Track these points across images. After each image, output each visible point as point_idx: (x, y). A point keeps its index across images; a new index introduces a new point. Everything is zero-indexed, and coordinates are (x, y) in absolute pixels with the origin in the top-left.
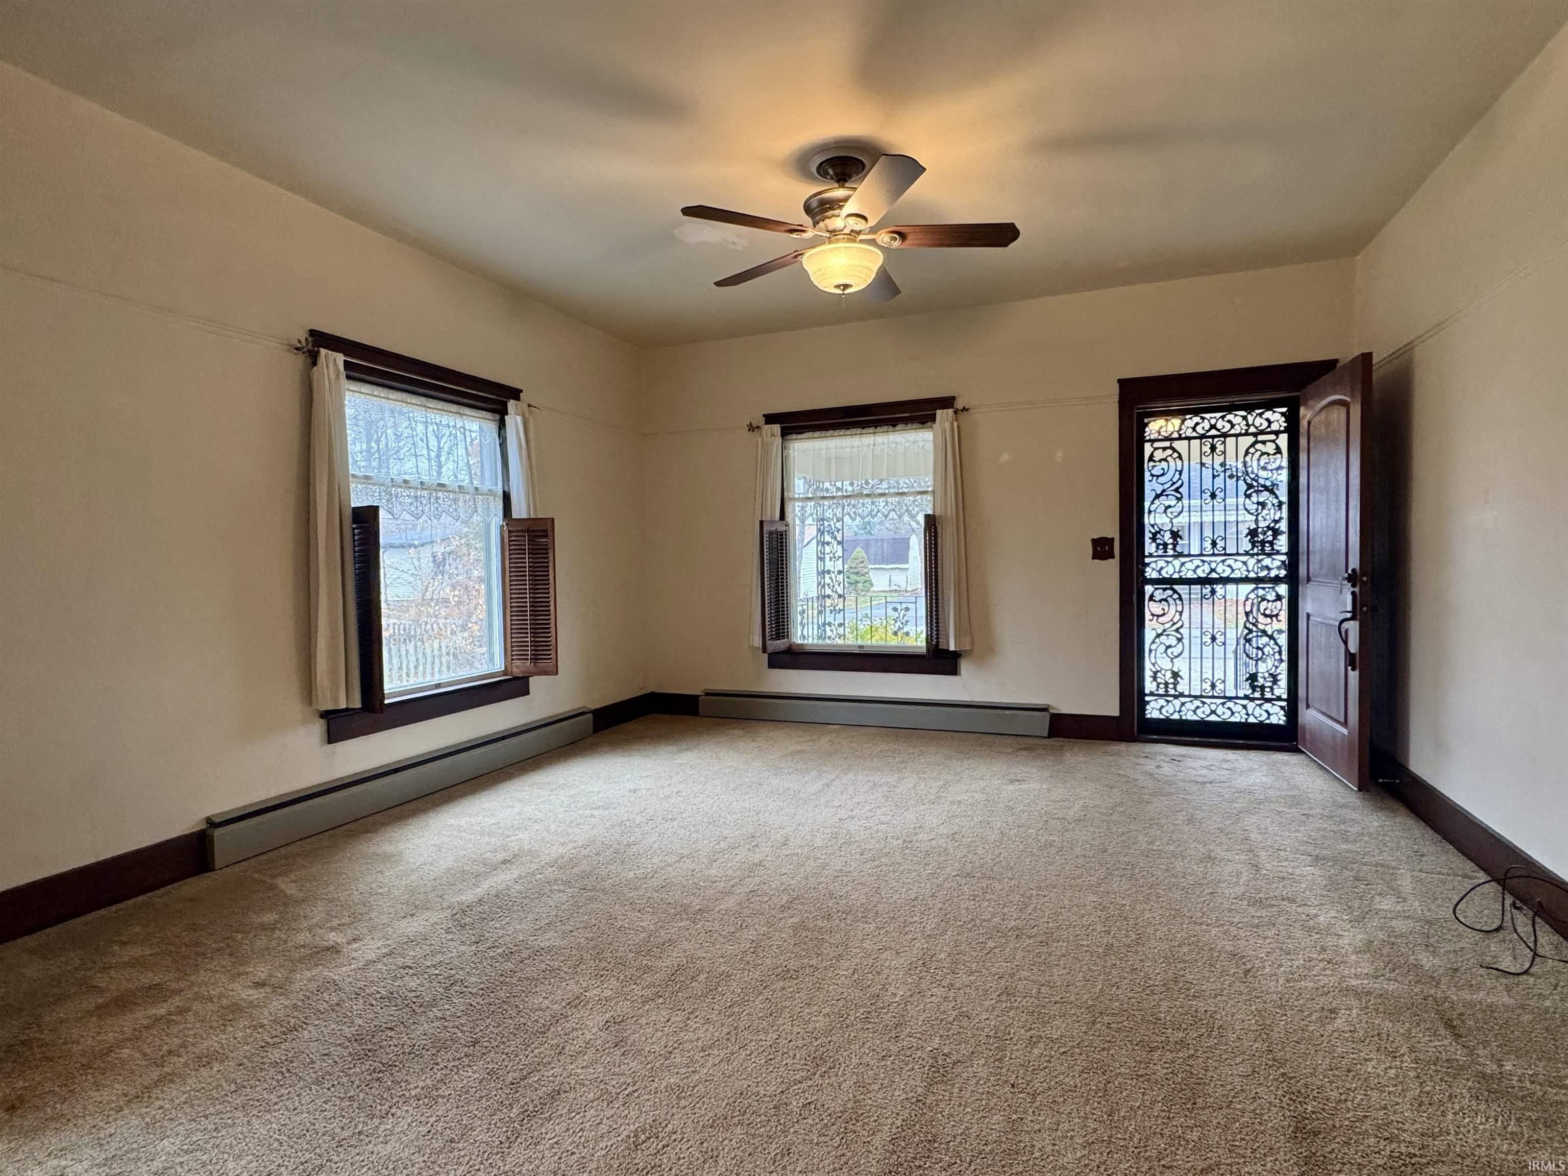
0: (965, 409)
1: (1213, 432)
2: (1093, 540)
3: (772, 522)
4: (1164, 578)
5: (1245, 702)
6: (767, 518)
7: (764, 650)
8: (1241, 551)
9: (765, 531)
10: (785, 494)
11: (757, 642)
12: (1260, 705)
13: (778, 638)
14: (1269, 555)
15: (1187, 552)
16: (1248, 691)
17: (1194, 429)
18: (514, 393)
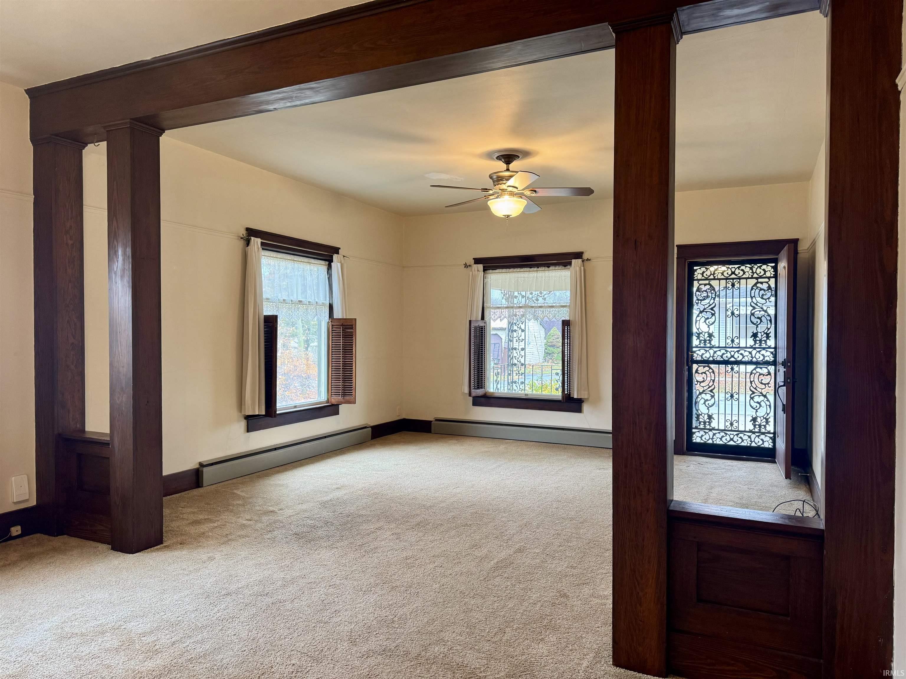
0: (588, 260)
1: (733, 276)
3: (477, 321)
4: (704, 360)
5: (749, 434)
6: (473, 319)
7: (470, 395)
8: (748, 346)
9: (472, 327)
10: (485, 304)
11: (466, 391)
12: (758, 436)
13: (478, 388)
14: (764, 349)
15: (717, 345)
16: (752, 427)
17: (722, 274)
18: (336, 250)
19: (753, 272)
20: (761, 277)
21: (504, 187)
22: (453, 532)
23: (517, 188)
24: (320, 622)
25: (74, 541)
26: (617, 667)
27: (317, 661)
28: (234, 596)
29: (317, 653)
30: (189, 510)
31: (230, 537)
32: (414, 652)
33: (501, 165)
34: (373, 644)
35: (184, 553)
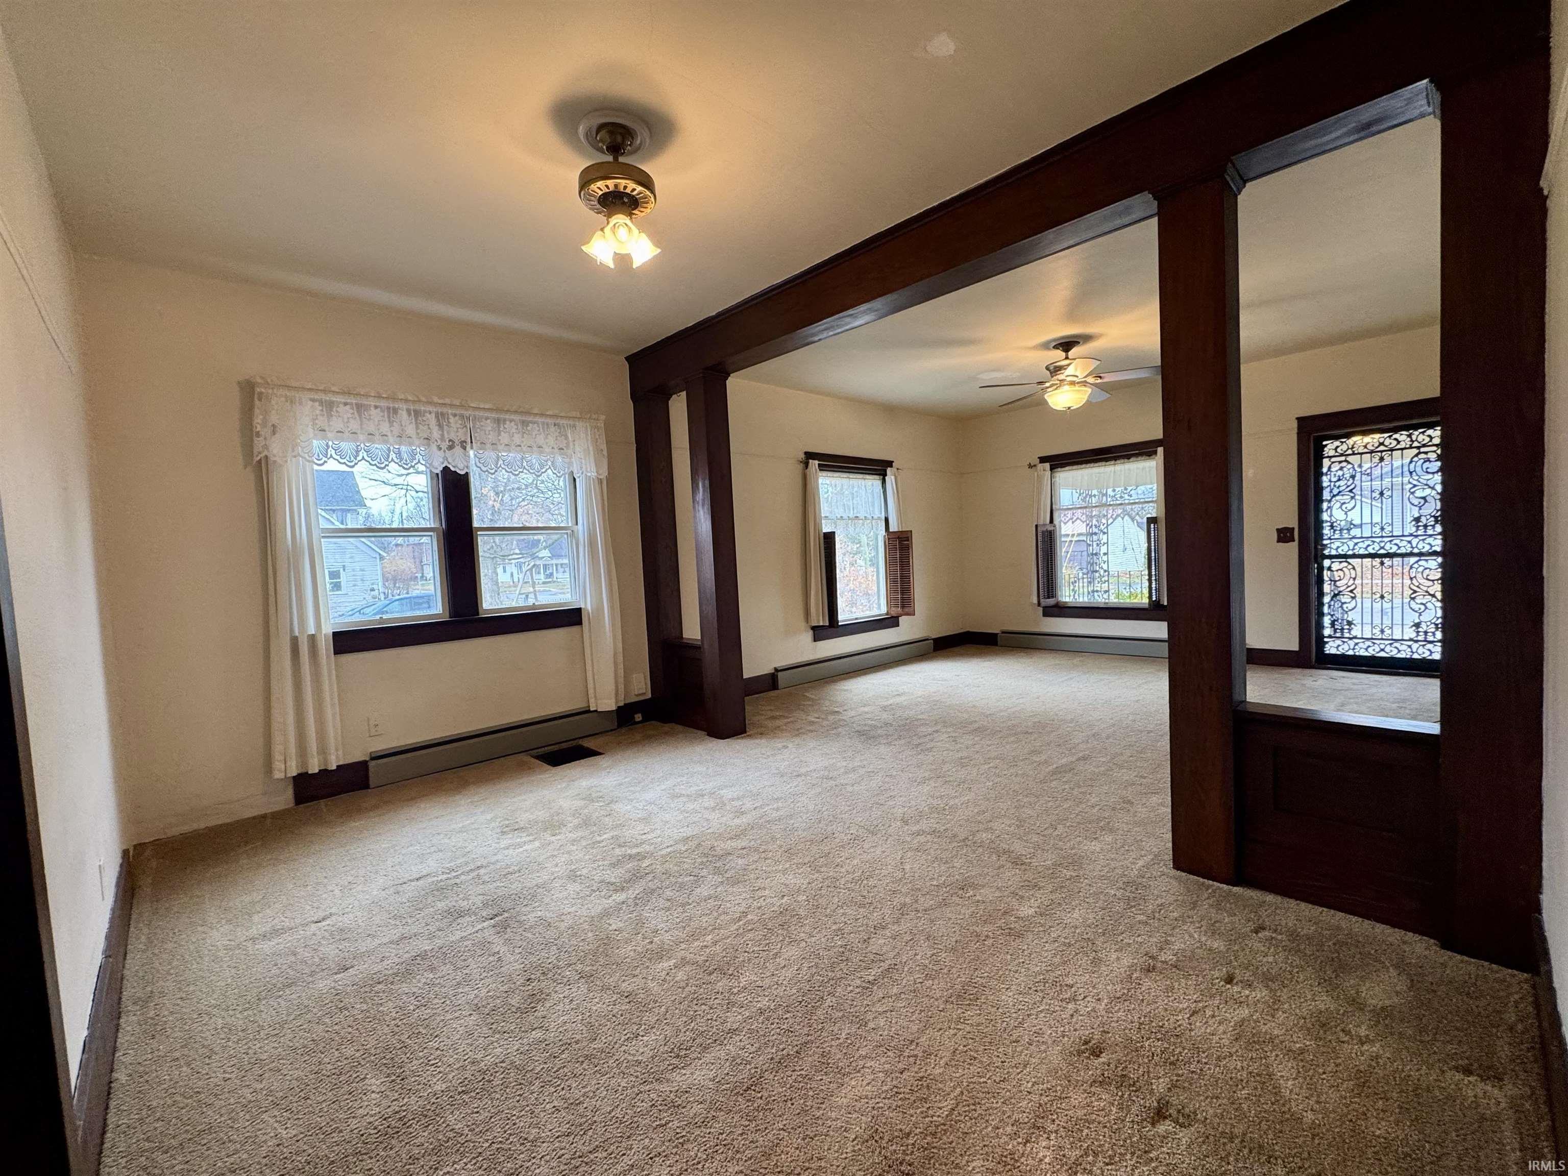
1: (1382, 448)
2: (1278, 530)
3: (1044, 525)
4: (1340, 554)
5: (1410, 643)
6: (1040, 523)
7: (1039, 604)
8: (1406, 533)
9: (1039, 531)
10: (1054, 506)
11: (1035, 601)
12: (1423, 646)
13: (1049, 598)
14: (1431, 536)
15: (1359, 535)
16: (1413, 635)
17: (1365, 447)
18: (890, 464)
19: (1412, 441)
20: (1424, 446)
21: (1061, 377)
22: (1012, 739)
23: (1077, 377)
24: (877, 803)
25: (680, 728)
26: (1178, 870)
27: (873, 833)
28: (803, 778)
29: (873, 827)
30: (769, 708)
31: (801, 731)
32: (962, 836)
33: (1060, 354)
34: (924, 825)
35: (763, 741)
